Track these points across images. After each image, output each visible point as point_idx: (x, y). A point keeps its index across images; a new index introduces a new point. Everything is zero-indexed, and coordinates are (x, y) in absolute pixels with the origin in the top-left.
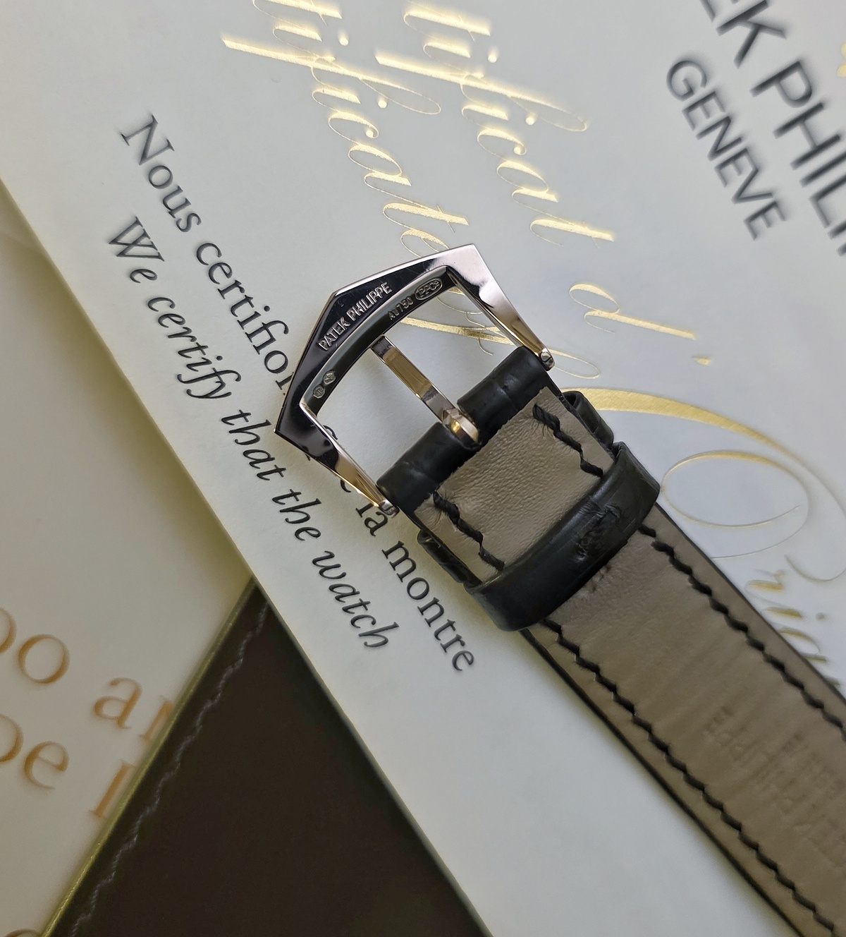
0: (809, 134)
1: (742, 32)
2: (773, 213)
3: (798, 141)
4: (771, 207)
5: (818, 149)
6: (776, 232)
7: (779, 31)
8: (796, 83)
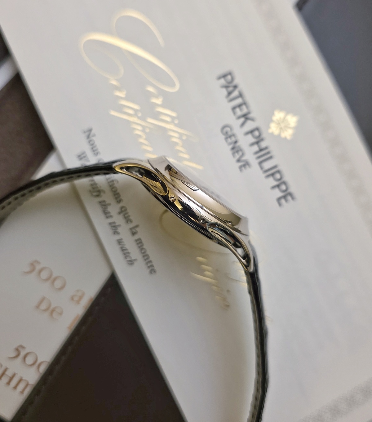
0: (259, 146)
1: (242, 120)
2: (247, 166)
3: (256, 148)
4: (246, 164)
5: (261, 150)
6: (247, 171)
7: (253, 120)
8: (257, 133)
